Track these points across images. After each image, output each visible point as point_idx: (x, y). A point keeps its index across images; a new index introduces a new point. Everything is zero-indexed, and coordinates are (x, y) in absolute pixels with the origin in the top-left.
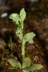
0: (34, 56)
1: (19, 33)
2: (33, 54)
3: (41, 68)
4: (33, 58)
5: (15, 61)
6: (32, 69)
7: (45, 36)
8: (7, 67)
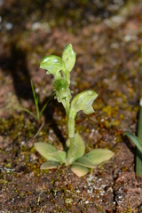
0: (88, 130)
1: (65, 98)
2: (85, 125)
3: (111, 160)
4: (86, 134)
5: (51, 146)
6: (91, 164)
7: (99, 72)
8: (36, 164)
